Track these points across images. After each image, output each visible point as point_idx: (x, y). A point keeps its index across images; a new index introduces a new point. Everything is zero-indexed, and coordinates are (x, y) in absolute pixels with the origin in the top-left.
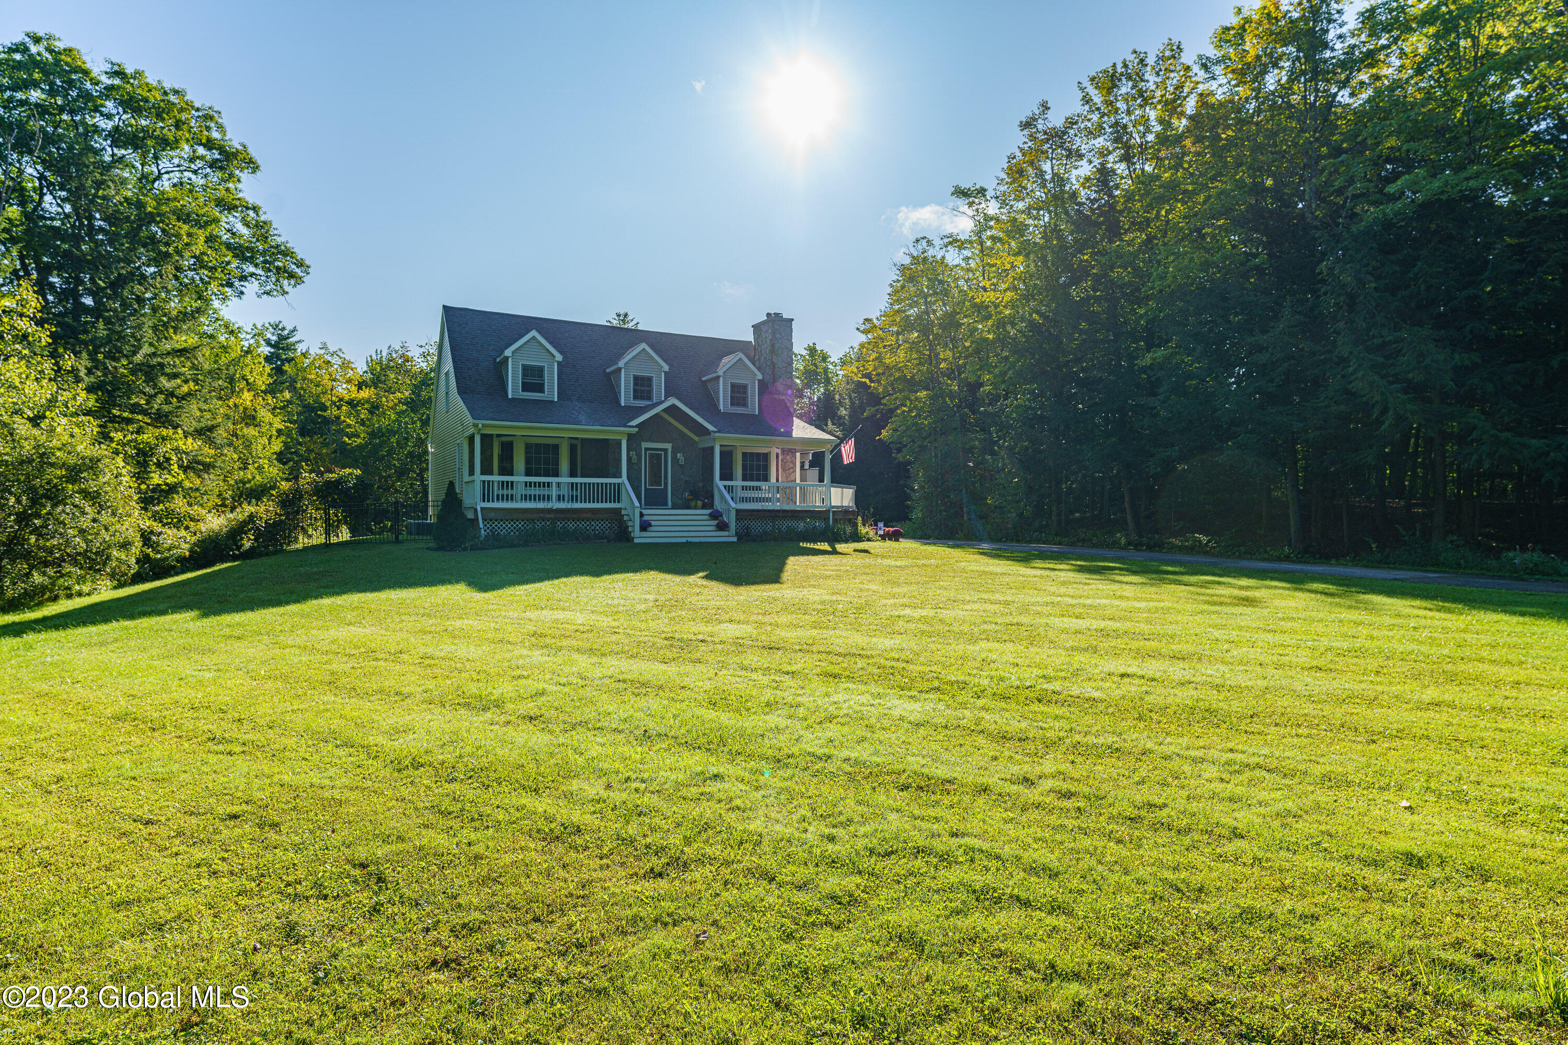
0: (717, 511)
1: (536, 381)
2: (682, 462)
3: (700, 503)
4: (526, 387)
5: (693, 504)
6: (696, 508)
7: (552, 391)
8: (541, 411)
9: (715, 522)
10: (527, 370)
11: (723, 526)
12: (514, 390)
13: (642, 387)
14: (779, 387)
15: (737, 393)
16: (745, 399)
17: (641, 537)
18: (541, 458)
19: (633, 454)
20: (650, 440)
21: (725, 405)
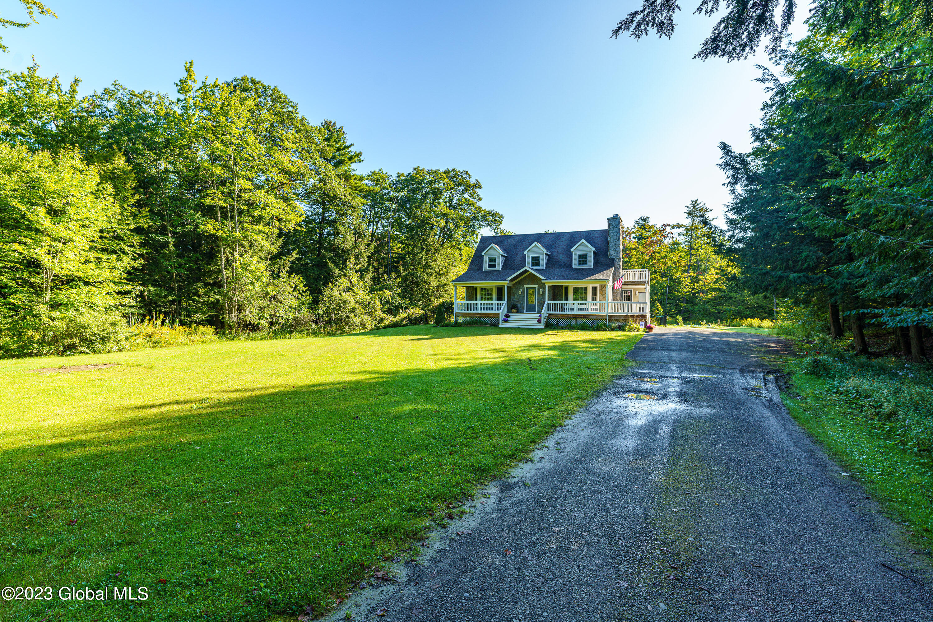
1: (493, 263)
2: (541, 293)
4: (490, 266)
7: (499, 267)
10: (490, 259)
11: (539, 321)
12: (486, 268)
13: (536, 261)
14: (612, 252)
15: (583, 259)
16: (586, 261)
17: (502, 325)
18: (486, 294)
19: (521, 290)
20: (528, 284)
21: (575, 265)
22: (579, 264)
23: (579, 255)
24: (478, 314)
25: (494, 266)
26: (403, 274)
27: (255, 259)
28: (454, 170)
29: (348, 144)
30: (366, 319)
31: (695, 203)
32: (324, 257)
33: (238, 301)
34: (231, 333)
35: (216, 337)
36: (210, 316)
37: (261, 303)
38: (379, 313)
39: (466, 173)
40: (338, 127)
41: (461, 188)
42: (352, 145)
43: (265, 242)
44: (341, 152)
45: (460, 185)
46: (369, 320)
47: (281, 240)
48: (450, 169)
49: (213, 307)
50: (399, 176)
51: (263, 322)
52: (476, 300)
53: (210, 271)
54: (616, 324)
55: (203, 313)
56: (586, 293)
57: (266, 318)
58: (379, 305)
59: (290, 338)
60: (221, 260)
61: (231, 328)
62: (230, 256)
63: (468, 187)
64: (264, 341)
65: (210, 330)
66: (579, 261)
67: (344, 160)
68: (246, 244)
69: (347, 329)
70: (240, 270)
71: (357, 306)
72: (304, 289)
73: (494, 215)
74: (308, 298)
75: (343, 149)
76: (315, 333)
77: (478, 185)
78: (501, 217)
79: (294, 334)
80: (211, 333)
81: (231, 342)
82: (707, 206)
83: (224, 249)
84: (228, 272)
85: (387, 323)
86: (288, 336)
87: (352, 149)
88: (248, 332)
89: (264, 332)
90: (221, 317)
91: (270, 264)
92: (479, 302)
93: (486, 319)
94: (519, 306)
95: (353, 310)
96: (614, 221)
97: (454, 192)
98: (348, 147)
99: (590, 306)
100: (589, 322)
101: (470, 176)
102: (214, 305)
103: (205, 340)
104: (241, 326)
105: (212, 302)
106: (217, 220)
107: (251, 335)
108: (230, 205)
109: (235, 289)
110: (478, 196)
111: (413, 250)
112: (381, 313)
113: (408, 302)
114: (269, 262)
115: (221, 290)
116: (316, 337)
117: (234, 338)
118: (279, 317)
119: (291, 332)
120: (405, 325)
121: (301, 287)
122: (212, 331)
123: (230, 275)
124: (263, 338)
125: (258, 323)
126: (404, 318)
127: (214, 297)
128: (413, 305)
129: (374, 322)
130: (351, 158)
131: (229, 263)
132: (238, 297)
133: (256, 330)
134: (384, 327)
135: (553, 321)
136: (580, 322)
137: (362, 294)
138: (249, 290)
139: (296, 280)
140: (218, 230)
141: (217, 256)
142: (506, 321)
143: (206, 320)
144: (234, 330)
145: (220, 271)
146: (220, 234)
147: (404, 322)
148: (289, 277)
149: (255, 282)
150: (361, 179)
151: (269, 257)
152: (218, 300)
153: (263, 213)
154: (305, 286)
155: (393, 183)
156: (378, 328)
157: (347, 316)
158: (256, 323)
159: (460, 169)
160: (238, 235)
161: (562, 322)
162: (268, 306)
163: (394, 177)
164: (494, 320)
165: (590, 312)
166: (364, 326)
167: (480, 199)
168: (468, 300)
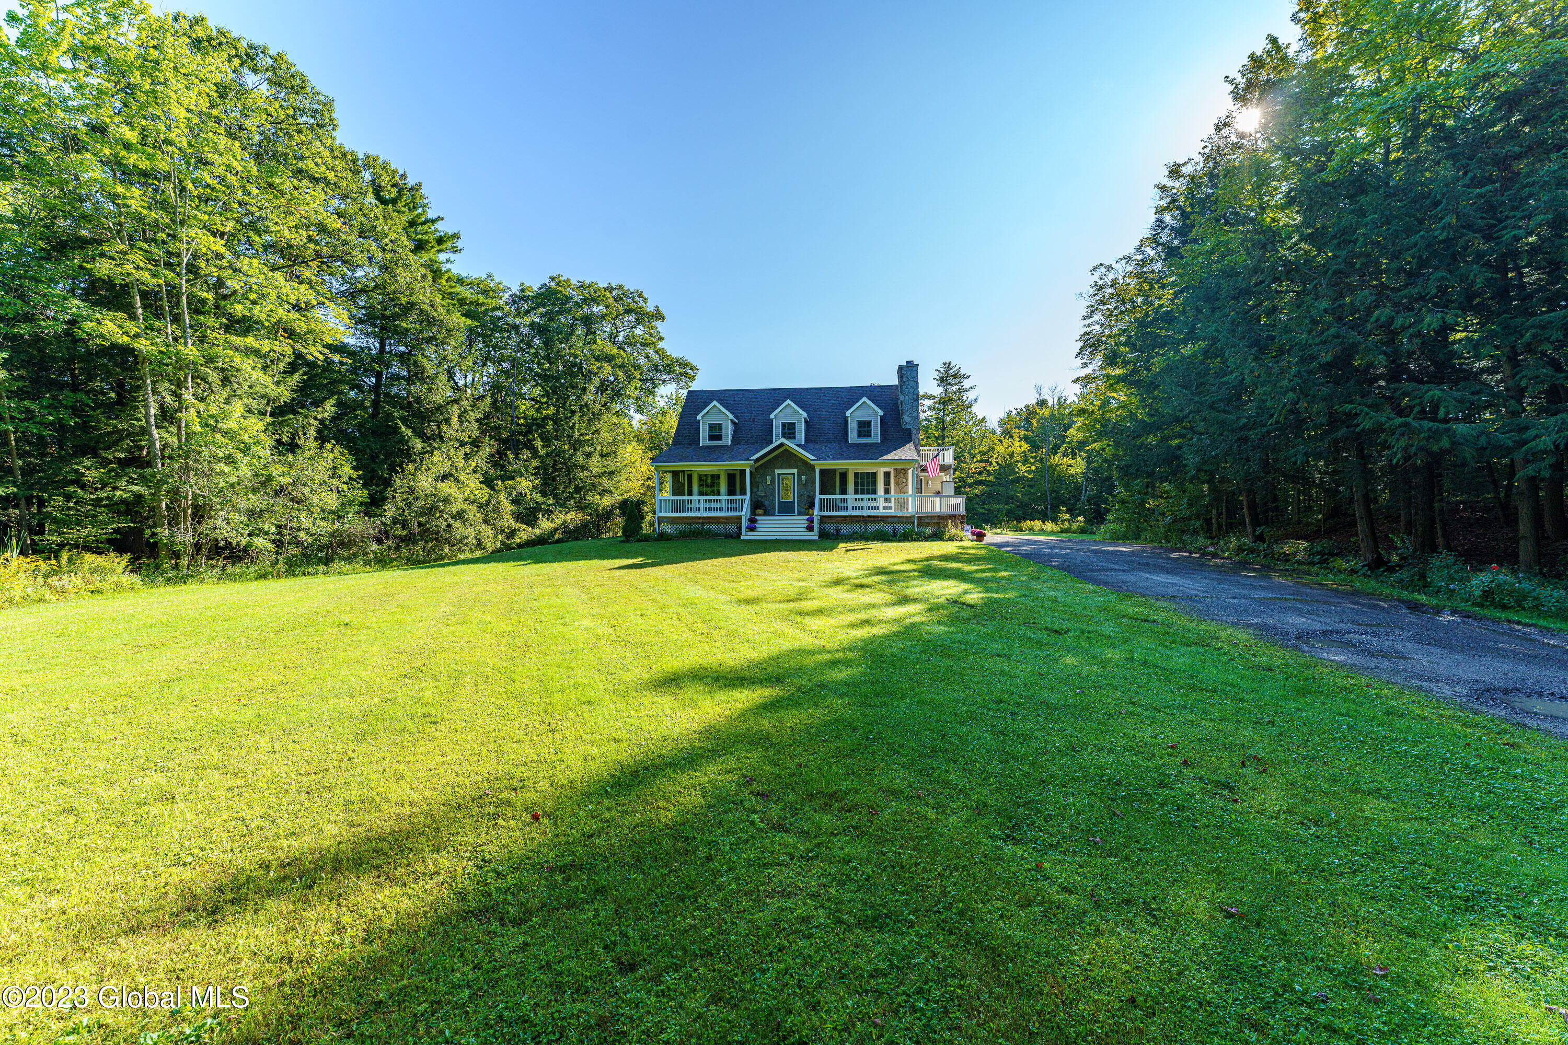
1: (717, 433)
2: (803, 482)
4: (712, 438)
6: (797, 515)
7: (727, 440)
8: (712, 453)
10: (711, 427)
11: (810, 528)
12: (704, 440)
13: (789, 431)
14: (906, 419)
15: (864, 428)
16: (870, 431)
17: (746, 535)
18: (709, 484)
19: (769, 478)
20: (781, 468)
21: (853, 437)
22: (859, 436)
23: (859, 423)
24: (700, 518)
25: (719, 438)
26: (542, 452)
27: (238, 408)
28: (620, 287)
29: (431, 215)
30: (487, 531)
31: (948, 366)
32: (389, 416)
33: (195, 497)
34: (176, 567)
35: (136, 579)
36: (116, 531)
37: (256, 501)
38: (510, 522)
39: (640, 295)
40: (411, 182)
41: (632, 318)
42: (439, 218)
43: (261, 374)
44: (420, 228)
45: (629, 311)
46: (490, 533)
47: (297, 376)
48: (614, 285)
49: (128, 512)
50: (523, 290)
51: (260, 542)
52: (690, 494)
53: (116, 431)
54: (929, 531)
55: (100, 525)
56: (875, 483)
57: (267, 533)
58: (507, 506)
59: (326, 573)
60: (147, 407)
61: (177, 555)
62: (169, 399)
63: (643, 317)
64: (262, 582)
65: (117, 563)
66: (859, 432)
67: (427, 242)
68: (214, 377)
69: (447, 551)
70: (198, 429)
71: (468, 507)
72: (354, 474)
73: (684, 364)
74: (361, 494)
75: (423, 223)
76: (382, 562)
77: (658, 315)
78: (694, 368)
79: (336, 565)
80: (120, 569)
81: (177, 588)
82: (963, 371)
83: (154, 382)
84: (165, 435)
85: (525, 537)
86: (321, 568)
87: (439, 226)
88: (221, 562)
89: (263, 564)
90: (148, 532)
91: (272, 424)
92: (695, 498)
93: (713, 527)
94: (766, 503)
95: (460, 515)
96: (908, 371)
97: (619, 323)
98: (433, 221)
99: (881, 503)
100: (888, 528)
101: (645, 300)
102: (131, 507)
103: (101, 586)
104: (204, 551)
105: (123, 501)
106: (133, 317)
107: (229, 569)
108: (167, 284)
109: (186, 469)
110: (658, 333)
111: (557, 413)
112: (512, 521)
113: (551, 501)
114: (269, 419)
115: (149, 471)
116: (383, 567)
117: (184, 579)
118: (299, 530)
119: (328, 561)
120: (559, 541)
121: (347, 470)
122: (124, 564)
123: (173, 440)
124: (262, 576)
125: (249, 545)
126: (556, 529)
127: (125, 490)
128: (561, 505)
129: (500, 537)
130: (440, 241)
131: (167, 416)
132: (193, 486)
133: (240, 559)
134: (520, 546)
135: (830, 528)
136: (872, 527)
137: (473, 485)
138: (223, 473)
139: (334, 454)
140: (137, 336)
141: (135, 399)
142: (752, 529)
143: (109, 541)
144: (185, 561)
145: (145, 431)
146: (142, 345)
147: (557, 536)
148: (321, 448)
149: (239, 456)
150: (461, 281)
151: (269, 409)
152: (139, 497)
153: (256, 312)
154: (353, 468)
155: (515, 300)
156: (508, 548)
157: (449, 526)
158: (244, 543)
159: (630, 286)
160: (190, 351)
161: (845, 529)
162: (269, 510)
163: (515, 289)
164: (731, 528)
165: (881, 512)
166: (480, 545)
167: (661, 339)
168: (674, 494)
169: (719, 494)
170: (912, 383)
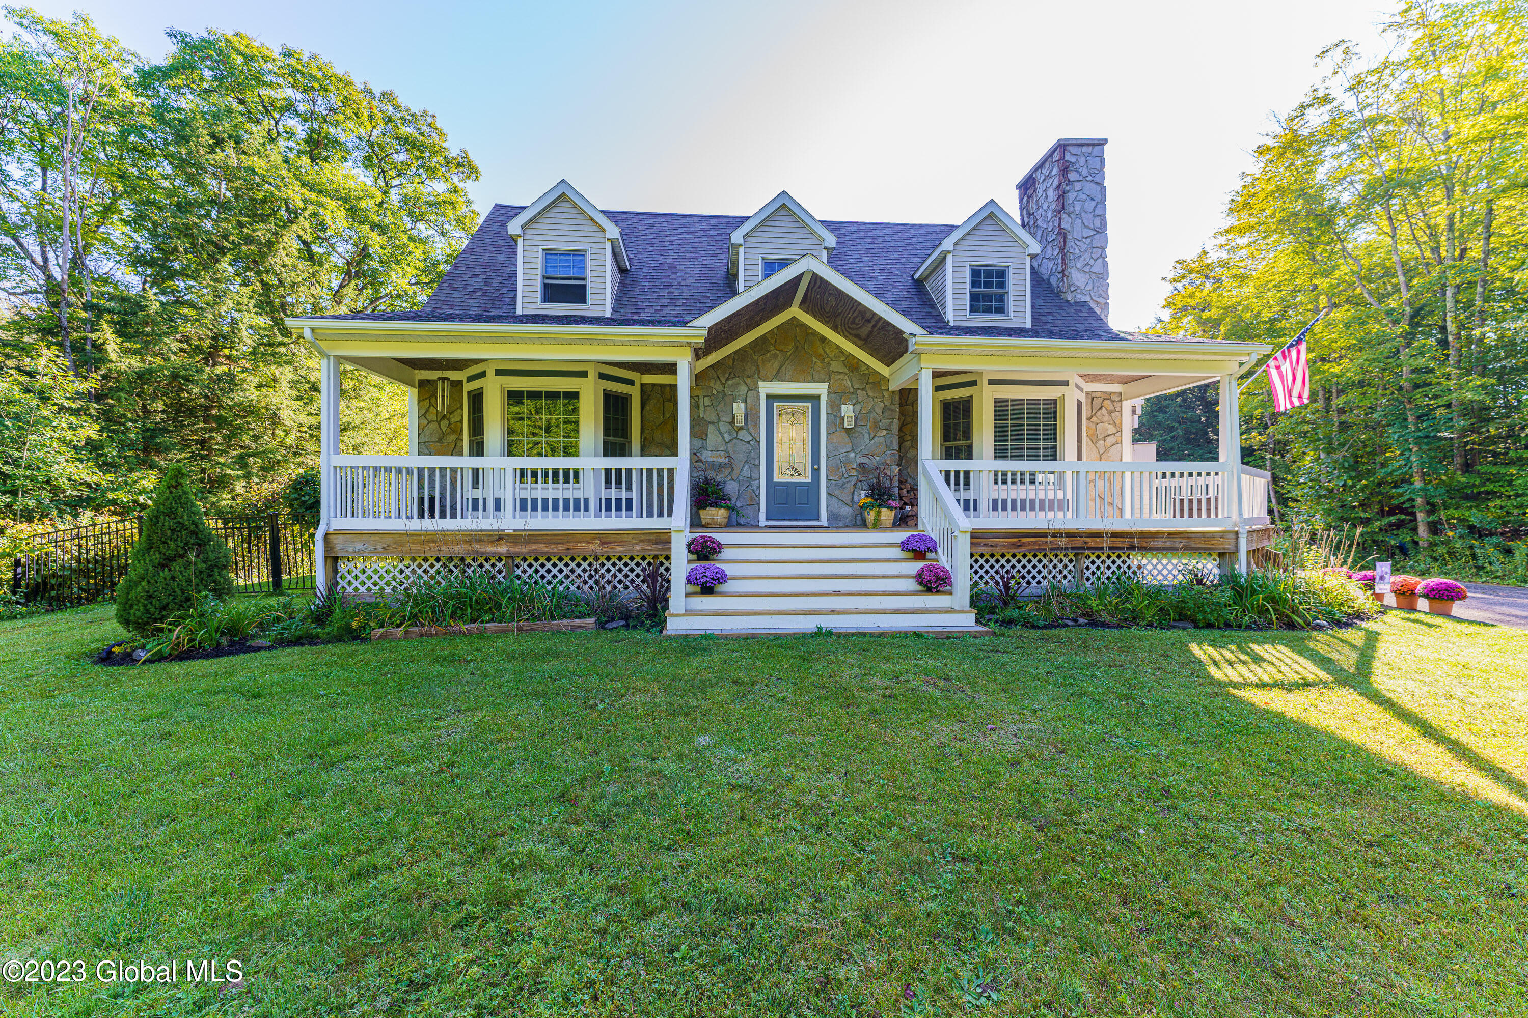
0: (923, 538)
1: (572, 280)
2: (849, 423)
3: (887, 515)
5: (871, 516)
6: (877, 526)
7: (601, 299)
9: (916, 566)
10: (553, 261)
15: (986, 291)
16: (1004, 301)
17: (688, 613)
19: (739, 408)
20: (778, 376)
21: (961, 311)
22: (976, 311)
23: (976, 273)
24: (499, 537)
25: (577, 293)
52: (477, 451)
66: (973, 297)
94: (731, 488)
142: (707, 582)
164: (618, 577)
168: (425, 448)
169: (570, 451)
170: (1090, 188)
